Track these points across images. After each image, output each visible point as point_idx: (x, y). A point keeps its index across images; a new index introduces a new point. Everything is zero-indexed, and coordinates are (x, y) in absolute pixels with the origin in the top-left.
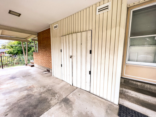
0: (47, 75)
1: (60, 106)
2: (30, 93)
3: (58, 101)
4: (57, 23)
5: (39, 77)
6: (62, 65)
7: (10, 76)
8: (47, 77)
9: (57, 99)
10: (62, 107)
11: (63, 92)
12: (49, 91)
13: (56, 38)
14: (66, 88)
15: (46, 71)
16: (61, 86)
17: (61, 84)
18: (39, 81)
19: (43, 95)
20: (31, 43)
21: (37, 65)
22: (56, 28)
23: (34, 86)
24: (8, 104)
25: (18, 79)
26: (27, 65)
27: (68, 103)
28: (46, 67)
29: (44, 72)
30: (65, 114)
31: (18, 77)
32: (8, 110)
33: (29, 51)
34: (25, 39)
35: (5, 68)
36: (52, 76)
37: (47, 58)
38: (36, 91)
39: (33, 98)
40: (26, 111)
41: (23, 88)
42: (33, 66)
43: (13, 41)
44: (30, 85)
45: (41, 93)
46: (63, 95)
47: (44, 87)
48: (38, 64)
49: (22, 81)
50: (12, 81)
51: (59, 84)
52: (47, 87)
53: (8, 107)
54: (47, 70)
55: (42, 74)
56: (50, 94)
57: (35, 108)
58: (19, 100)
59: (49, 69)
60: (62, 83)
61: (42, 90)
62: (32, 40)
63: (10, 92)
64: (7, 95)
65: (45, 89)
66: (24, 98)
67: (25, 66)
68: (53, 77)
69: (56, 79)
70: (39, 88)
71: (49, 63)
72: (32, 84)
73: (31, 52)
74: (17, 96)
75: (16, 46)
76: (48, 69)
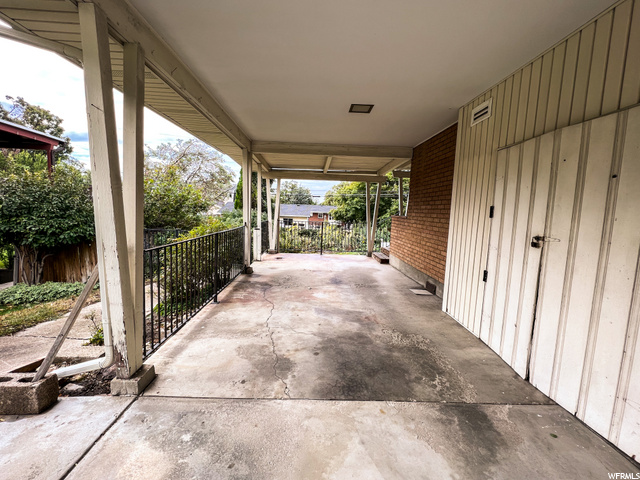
0: (423, 300)
1: (444, 417)
2: (365, 332)
3: (440, 398)
4: (488, 96)
5: (397, 300)
6: (486, 273)
7: (331, 275)
8: (423, 307)
9: (438, 389)
10: (450, 424)
11: (471, 383)
12: (418, 352)
13: (476, 158)
14: (489, 376)
15: (422, 288)
16: (467, 357)
17: (468, 350)
18: (393, 311)
19: (396, 354)
20: (392, 184)
21: (398, 260)
22: (479, 120)
23: (379, 320)
24: (321, 335)
25: (346, 287)
26: (370, 255)
27: (477, 428)
28: (425, 272)
29: (416, 288)
30: (455, 450)
31: (346, 284)
32: (319, 346)
33: (382, 212)
34: (375, 173)
35: (326, 255)
36: (441, 309)
37: (434, 237)
38: (380, 334)
39: (369, 347)
40: (350, 369)
41: (351, 312)
42: (385, 262)
43: (349, 182)
44: (368, 313)
45: (393, 346)
46: (468, 392)
47: (405, 334)
48: (402, 259)
49: (352, 297)
50: (332, 288)
51: (459, 347)
52: (415, 339)
53: (320, 340)
54: (428, 283)
55: (406, 294)
56: (418, 363)
57: (369, 375)
58: (339, 337)
59: (435, 281)
60: (474, 350)
61: (396, 339)
62: (395, 174)
63: (326, 312)
64: (322, 316)
65: (406, 342)
66: (351, 338)
67: (365, 257)
68: (444, 315)
69: (453, 324)
70: (390, 332)
71: (437, 260)
72: (373, 313)
73: (387, 215)
74: (337, 325)
75: (353, 198)
76: (431, 281)
